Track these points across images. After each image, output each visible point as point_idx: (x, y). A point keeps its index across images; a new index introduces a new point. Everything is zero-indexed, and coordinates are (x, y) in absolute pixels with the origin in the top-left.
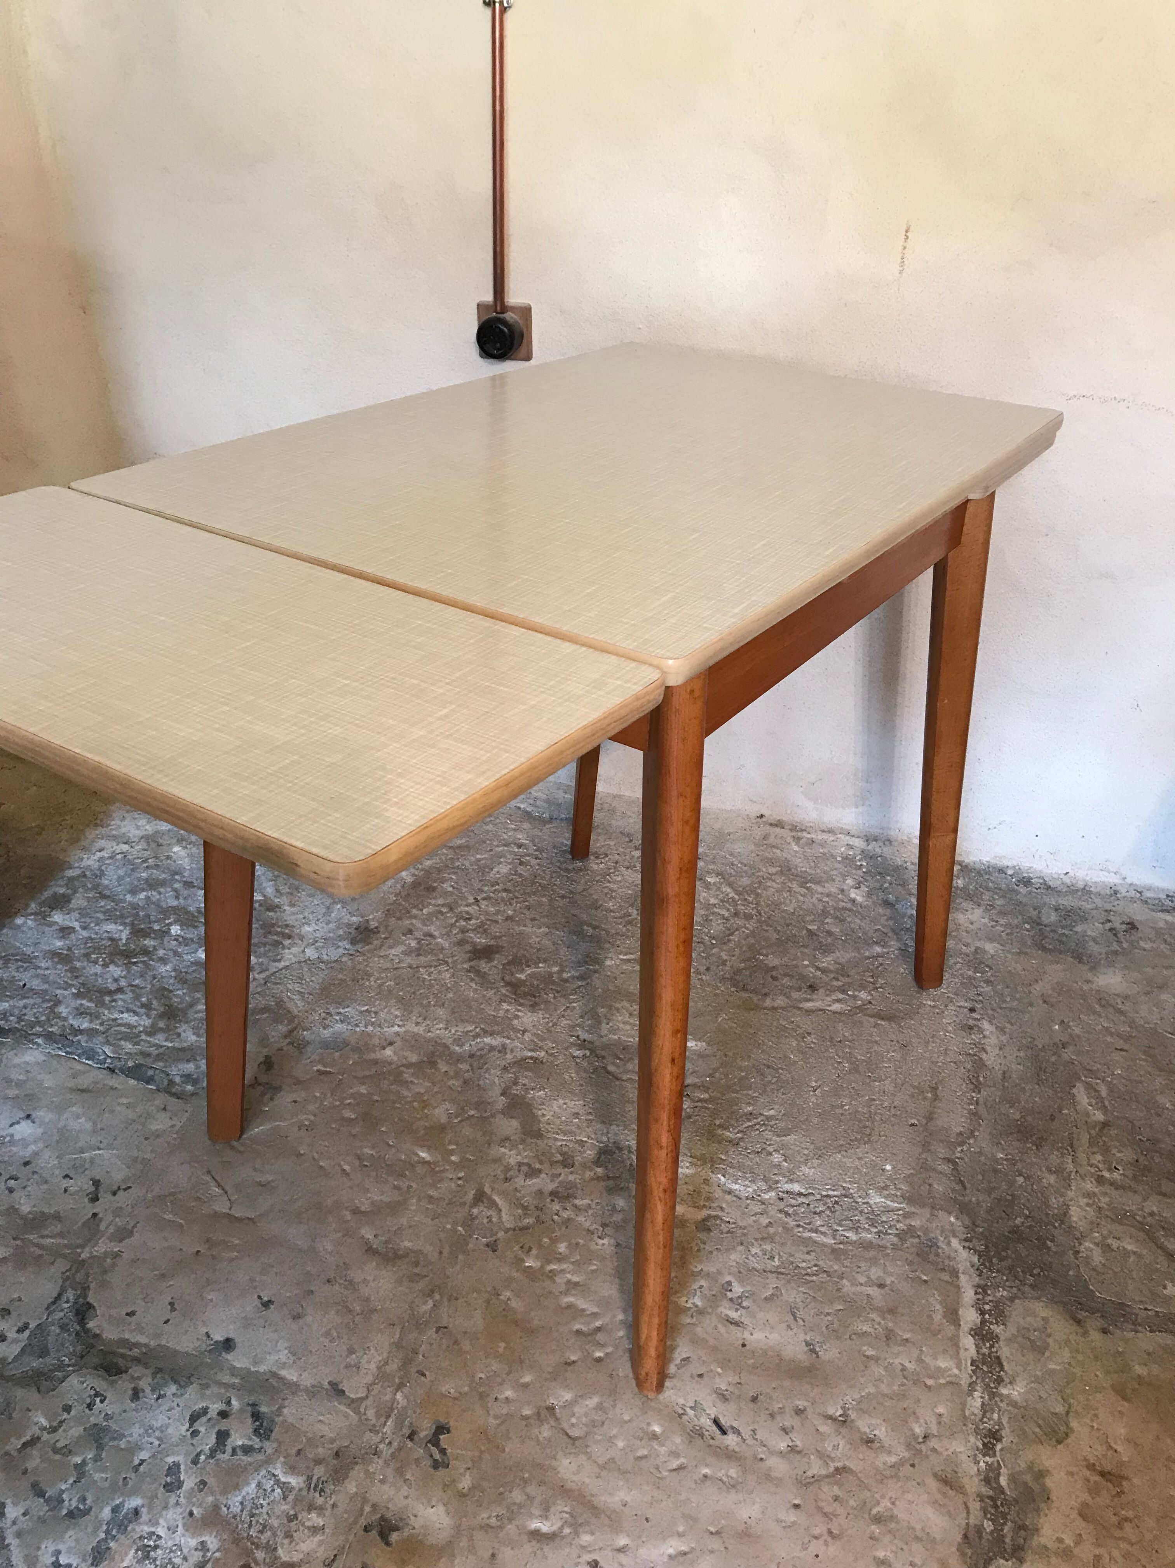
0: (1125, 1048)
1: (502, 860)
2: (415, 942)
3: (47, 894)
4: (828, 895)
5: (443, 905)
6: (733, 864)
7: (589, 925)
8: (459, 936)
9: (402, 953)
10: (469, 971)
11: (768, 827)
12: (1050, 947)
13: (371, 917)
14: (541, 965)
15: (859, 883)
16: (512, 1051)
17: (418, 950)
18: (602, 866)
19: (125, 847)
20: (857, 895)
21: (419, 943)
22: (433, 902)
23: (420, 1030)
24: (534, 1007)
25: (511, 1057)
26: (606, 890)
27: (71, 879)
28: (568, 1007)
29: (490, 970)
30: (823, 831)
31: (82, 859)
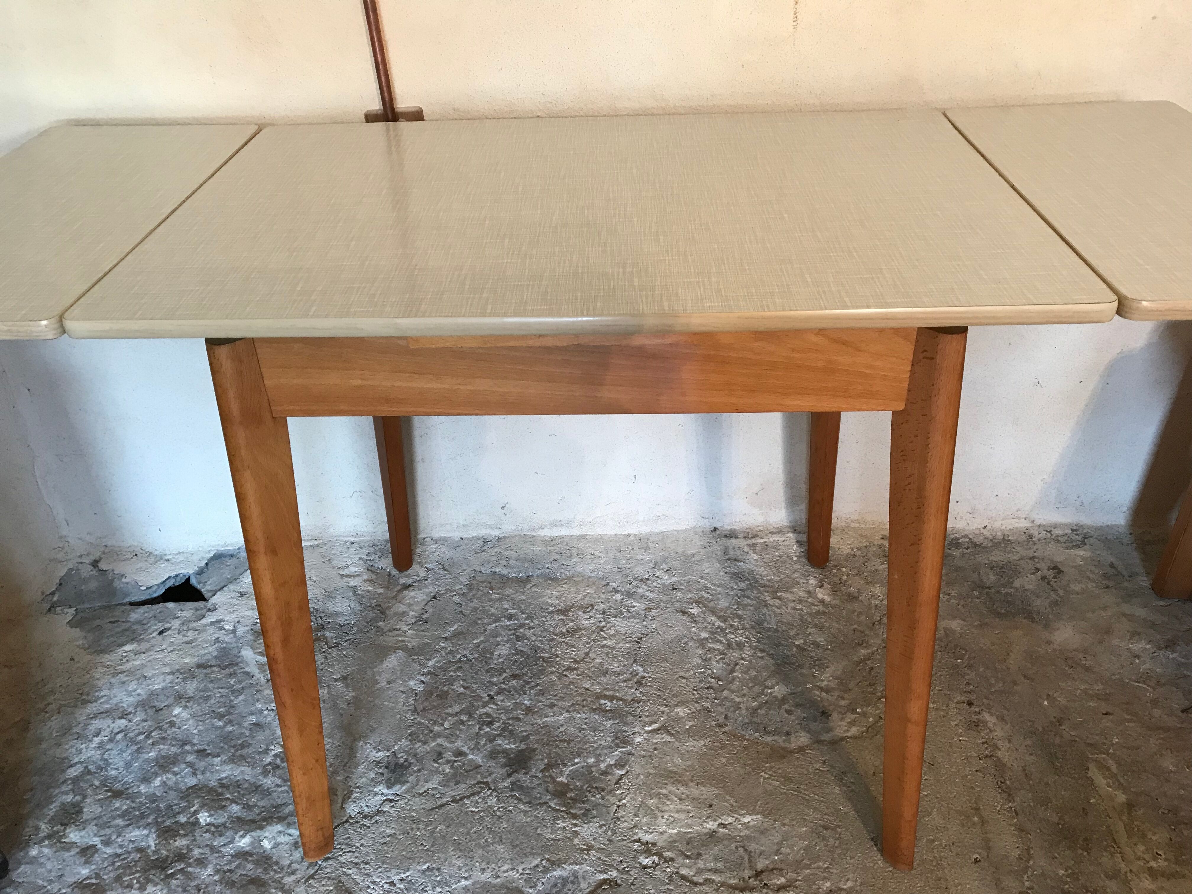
0: (1109, 710)
1: (498, 639)
2: (448, 766)
3: (53, 809)
4: (800, 601)
5: (460, 713)
6: (707, 588)
7: (605, 697)
8: (489, 747)
9: (440, 784)
10: (512, 790)
11: (724, 540)
12: (1003, 611)
13: (396, 747)
14: (576, 761)
15: (821, 581)
16: (584, 878)
17: (454, 775)
18: (592, 621)
19: (123, 722)
20: (823, 595)
21: (452, 767)
22: (449, 710)
23: (485, 877)
24: (586, 816)
25: (586, 885)
26: (606, 650)
27: (76, 780)
28: (619, 806)
29: (531, 782)
30: (772, 533)
31: (80, 751)
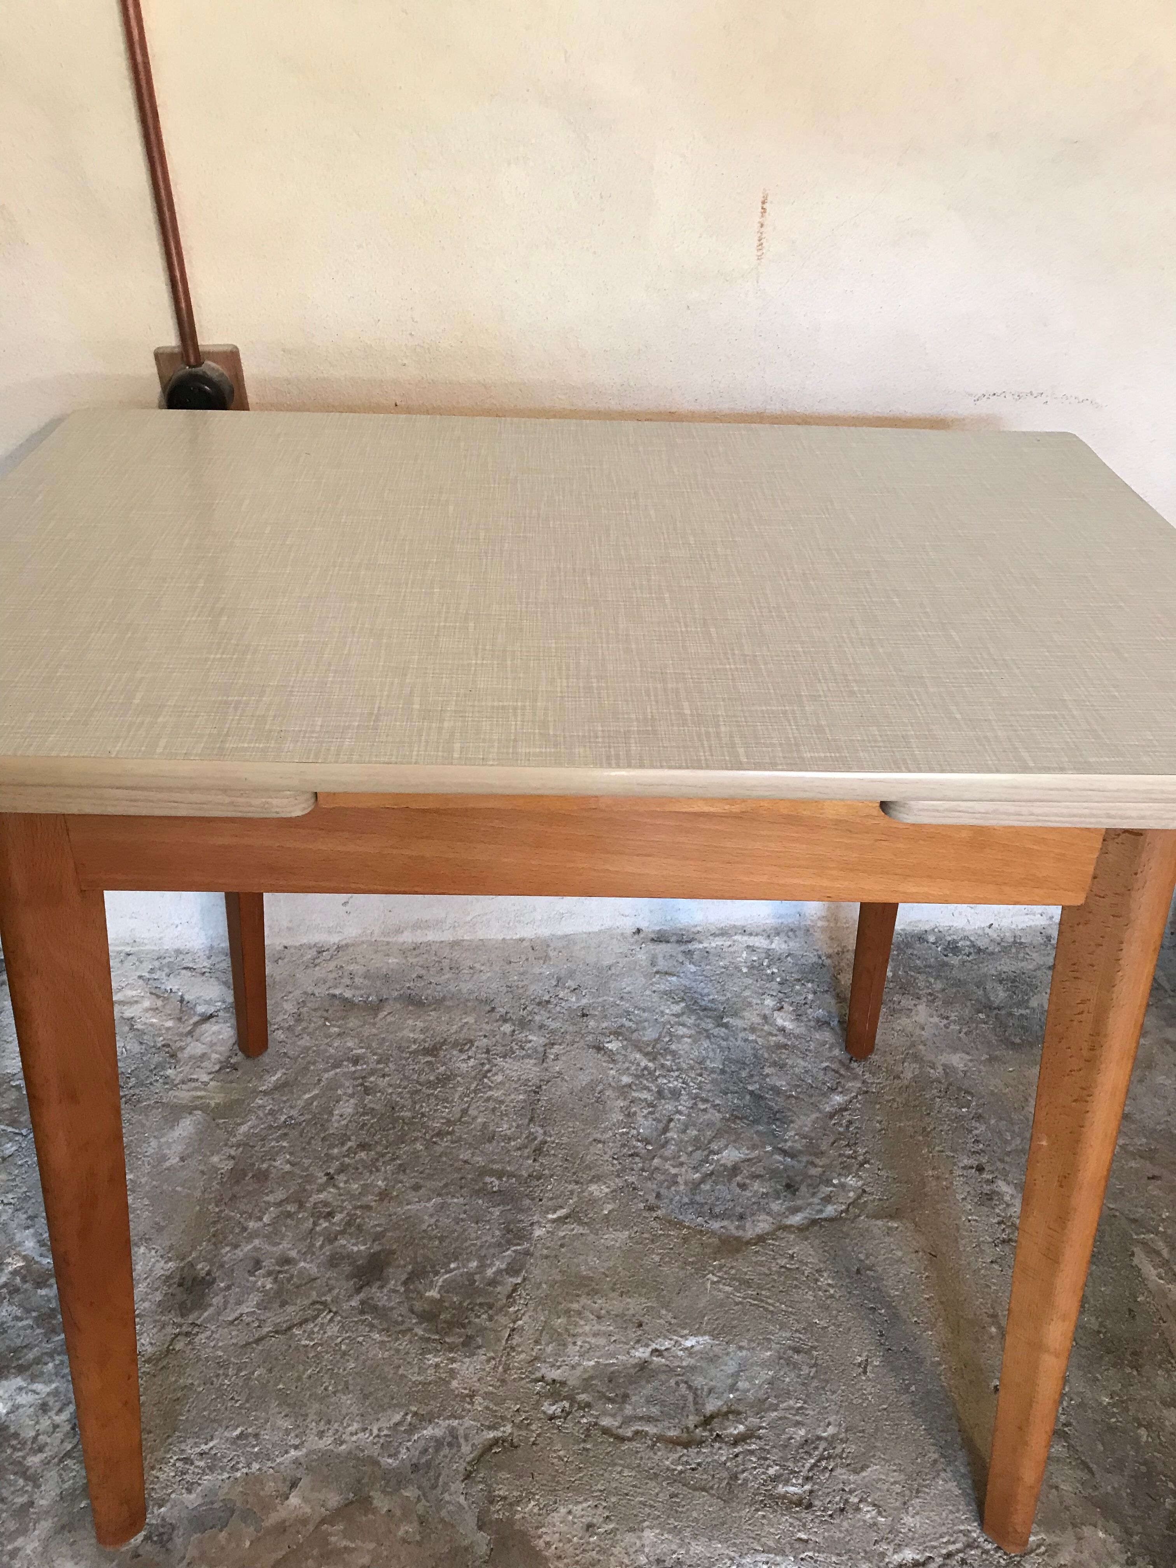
0: (1156, 1174)
1: (339, 1092)
2: (270, 1279)
4: (753, 1029)
5: (286, 1200)
6: (628, 1013)
7: (492, 1173)
8: (328, 1250)
9: (258, 1306)
10: (362, 1312)
11: (652, 946)
12: (1018, 1041)
13: (194, 1255)
14: (452, 1266)
15: (781, 1001)
16: (466, 1438)
17: (279, 1293)
18: (472, 1062)
20: (783, 1020)
21: (275, 1280)
22: (270, 1198)
23: (326, 1443)
24: (468, 1345)
25: (469, 1448)
26: (491, 1104)
28: (513, 1330)
29: (389, 1300)
30: (714, 935)
